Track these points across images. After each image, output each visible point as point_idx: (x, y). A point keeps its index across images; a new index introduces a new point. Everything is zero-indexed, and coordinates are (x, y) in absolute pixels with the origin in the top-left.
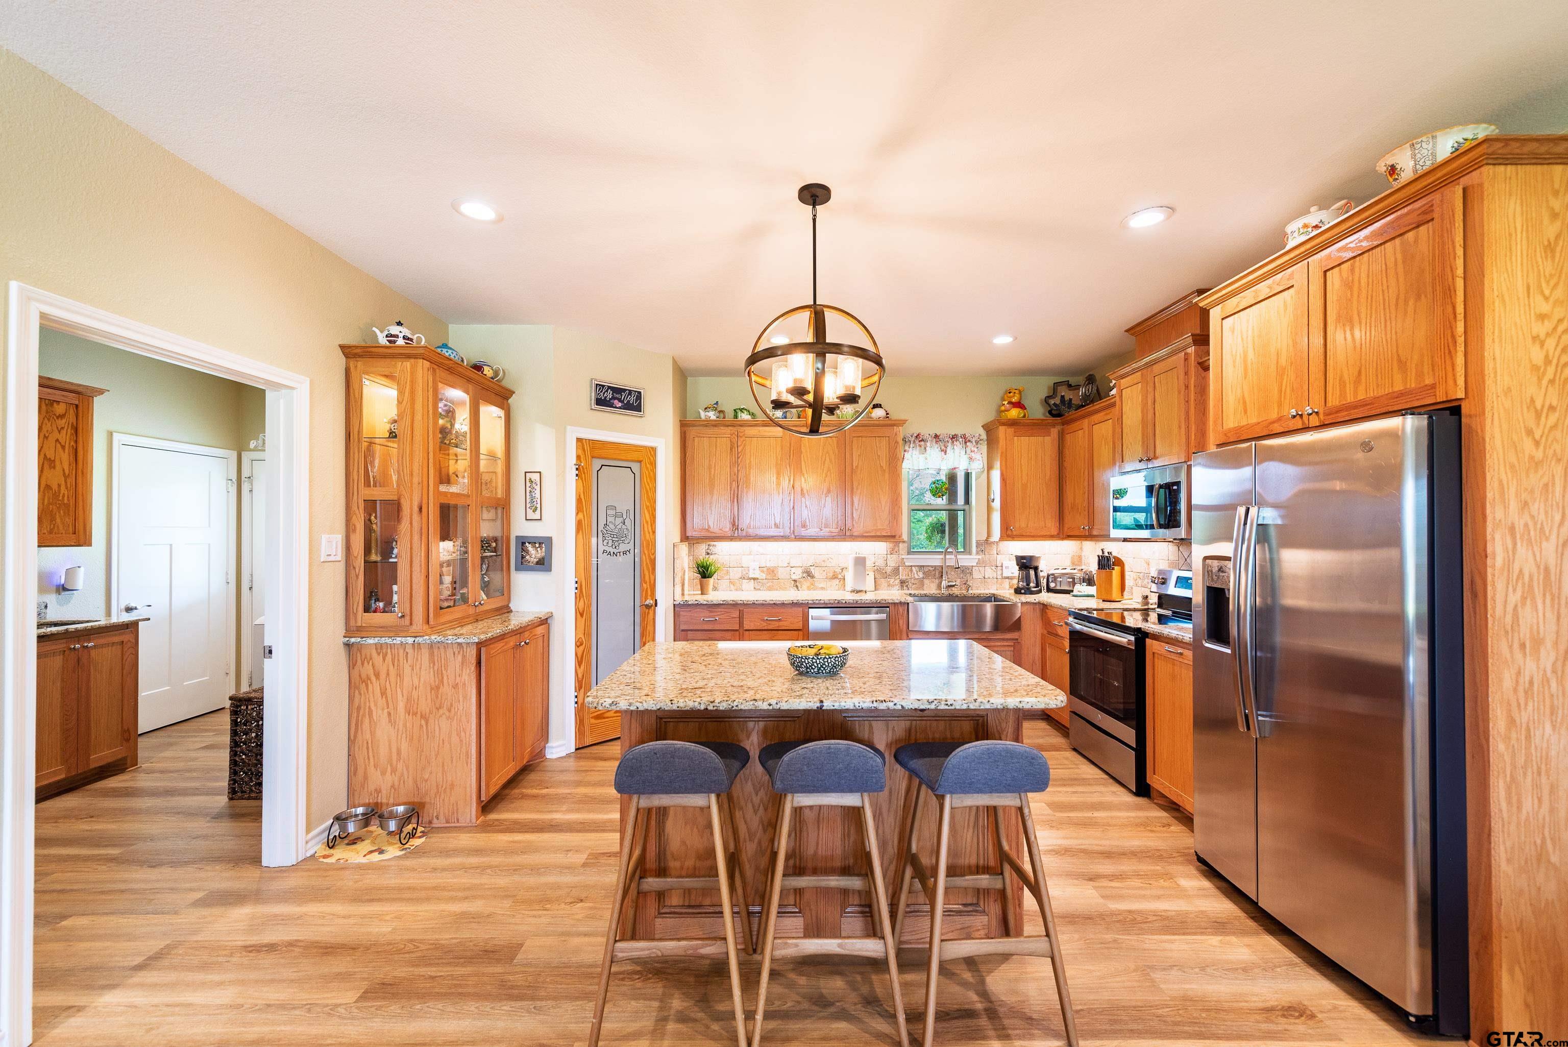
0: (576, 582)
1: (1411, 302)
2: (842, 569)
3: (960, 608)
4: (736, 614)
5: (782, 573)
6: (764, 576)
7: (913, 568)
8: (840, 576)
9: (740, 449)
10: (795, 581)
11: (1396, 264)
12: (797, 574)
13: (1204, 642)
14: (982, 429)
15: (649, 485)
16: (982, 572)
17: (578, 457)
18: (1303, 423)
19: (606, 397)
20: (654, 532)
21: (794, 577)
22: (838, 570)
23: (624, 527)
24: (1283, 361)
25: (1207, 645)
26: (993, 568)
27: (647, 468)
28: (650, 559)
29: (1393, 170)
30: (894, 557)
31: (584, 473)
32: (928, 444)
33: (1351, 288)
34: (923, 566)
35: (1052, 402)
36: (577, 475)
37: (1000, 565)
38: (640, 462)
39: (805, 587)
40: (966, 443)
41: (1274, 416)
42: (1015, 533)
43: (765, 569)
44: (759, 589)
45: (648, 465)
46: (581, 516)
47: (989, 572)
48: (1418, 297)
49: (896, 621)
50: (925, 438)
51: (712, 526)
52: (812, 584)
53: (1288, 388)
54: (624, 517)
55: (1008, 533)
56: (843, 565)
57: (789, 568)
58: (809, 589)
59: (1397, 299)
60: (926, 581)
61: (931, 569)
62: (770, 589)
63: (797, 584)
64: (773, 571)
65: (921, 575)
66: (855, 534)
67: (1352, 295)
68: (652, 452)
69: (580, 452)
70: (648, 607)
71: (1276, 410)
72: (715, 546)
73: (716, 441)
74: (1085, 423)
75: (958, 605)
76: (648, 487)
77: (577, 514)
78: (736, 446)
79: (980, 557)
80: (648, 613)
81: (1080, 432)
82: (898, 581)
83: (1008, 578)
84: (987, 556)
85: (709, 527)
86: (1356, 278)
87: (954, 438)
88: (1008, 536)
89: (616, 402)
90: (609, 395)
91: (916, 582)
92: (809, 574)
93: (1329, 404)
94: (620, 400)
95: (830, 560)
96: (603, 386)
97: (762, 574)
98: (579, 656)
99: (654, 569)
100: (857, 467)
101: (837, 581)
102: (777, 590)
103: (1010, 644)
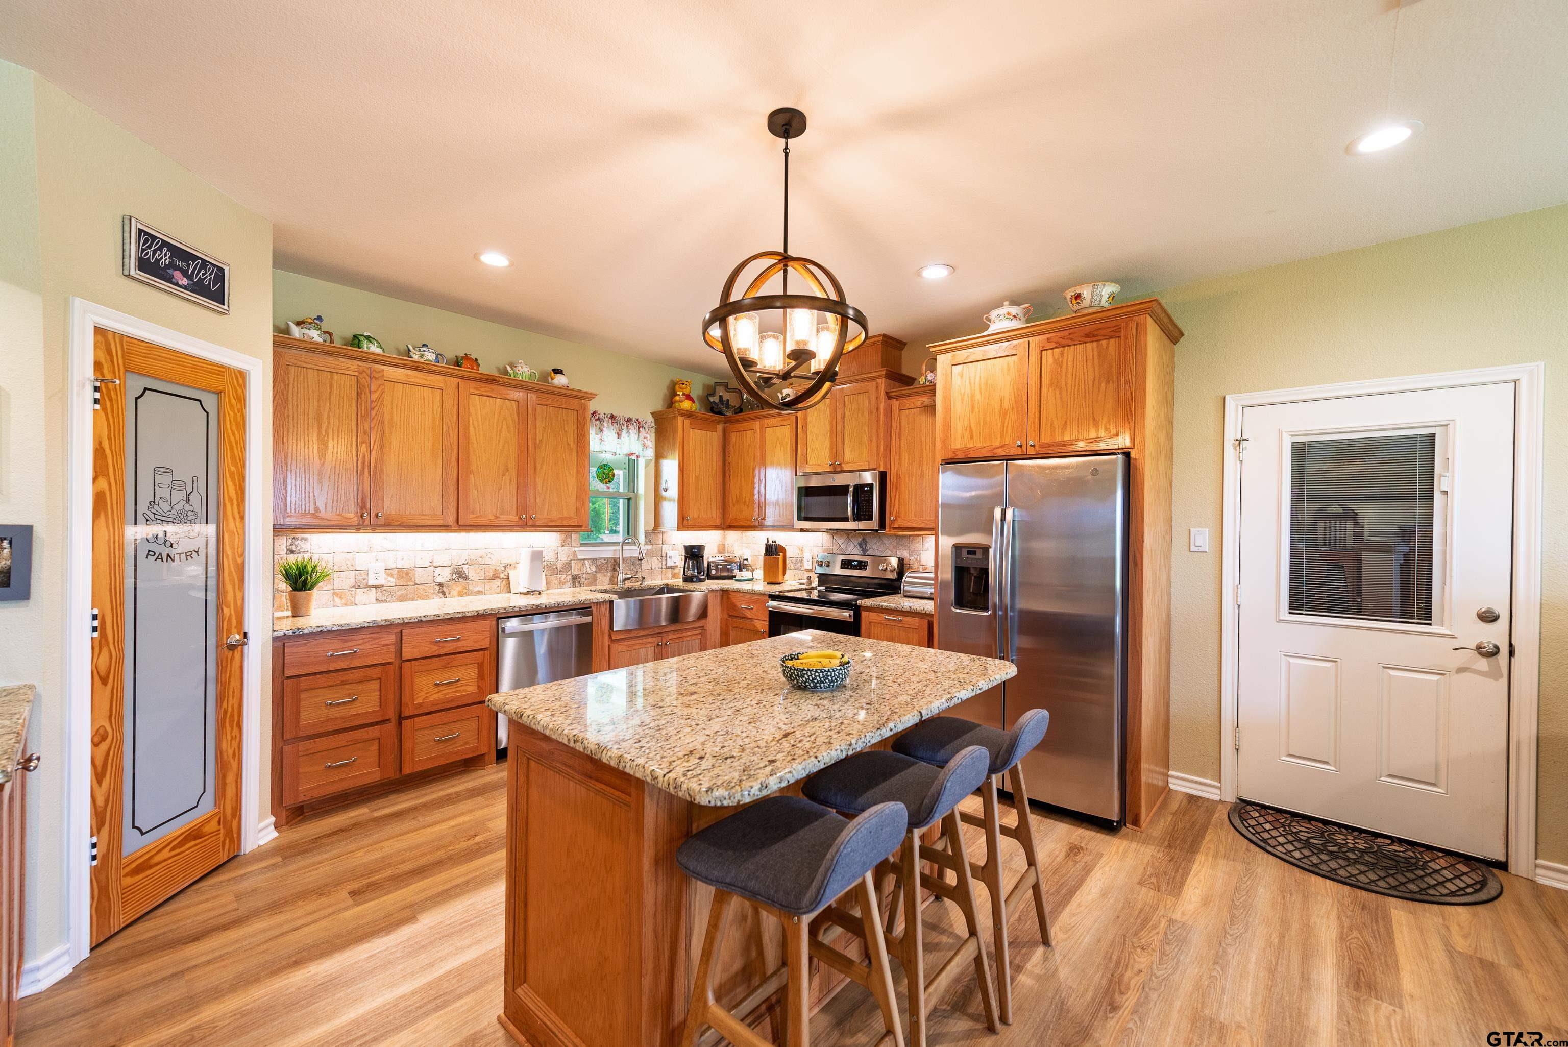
0: (95, 617)
1: (1103, 385)
2: (505, 567)
3: (638, 603)
4: (391, 638)
5: (420, 576)
6: (392, 581)
7: (586, 561)
8: (502, 576)
9: (374, 397)
10: (441, 585)
11: (1093, 358)
12: (444, 575)
13: (952, 608)
14: (651, 415)
15: (234, 434)
16: (650, 562)
17: (98, 365)
18: (1023, 451)
19: (158, 261)
20: (242, 518)
21: (439, 580)
22: (501, 568)
23: (187, 507)
24: (1006, 405)
25: (954, 610)
26: (659, 558)
27: (231, 406)
28: (236, 564)
29: (1078, 296)
30: (566, 549)
31: (111, 400)
32: (605, 424)
33: (1061, 367)
34: (596, 559)
35: (712, 399)
36: (96, 401)
37: (664, 555)
38: (218, 393)
39: (454, 593)
40: (639, 428)
41: (998, 444)
42: (689, 523)
43: (395, 572)
44: (385, 601)
45: (233, 401)
46: (103, 483)
47: (656, 563)
48: (1108, 382)
49: (598, 623)
50: (602, 416)
51: (322, 509)
52: (465, 588)
53: (1010, 425)
54: (189, 489)
55: (684, 523)
56: (506, 561)
57: (432, 568)
58: (461, 594)
59: (1094, 380)
60: (599, 575)
61: (604, 561)
62: (403, 599)
63: (445, 589)
64: (407, 574)
65: (594, 569)
66: (538, 523)
67: (1061, 370)
68: (240, 377)
69: (103, 358)
70: (232, 647)
71: (999, 439)
72: (306, 539)
73: (332, 378)
74: (756, 425)
75: (635, 601)
76: (232, 439)
77: (95, 479)
78: (367, 391)
79: (649, 547)
80: (232, 658)
81: (749, 432)
82: (570, 577)
83: (671, 567)
84: (654, 546)
85: (317, 510)
86: (1065, 361)
87: (629, 420)
88: (684, 526)
89: (177, 274)
90: (165, 258)
91: (589, 577)
92: (460, 575)
93: (1042, 440)
94: (185, 273)
95: (489, 556)
96: (154, 238)
97: (390, 579)
98: (99, 763)
99: (242, 581)
100: (541, 441)
101: (497, 583)
102: (413, 599)
103: (698, 632)
